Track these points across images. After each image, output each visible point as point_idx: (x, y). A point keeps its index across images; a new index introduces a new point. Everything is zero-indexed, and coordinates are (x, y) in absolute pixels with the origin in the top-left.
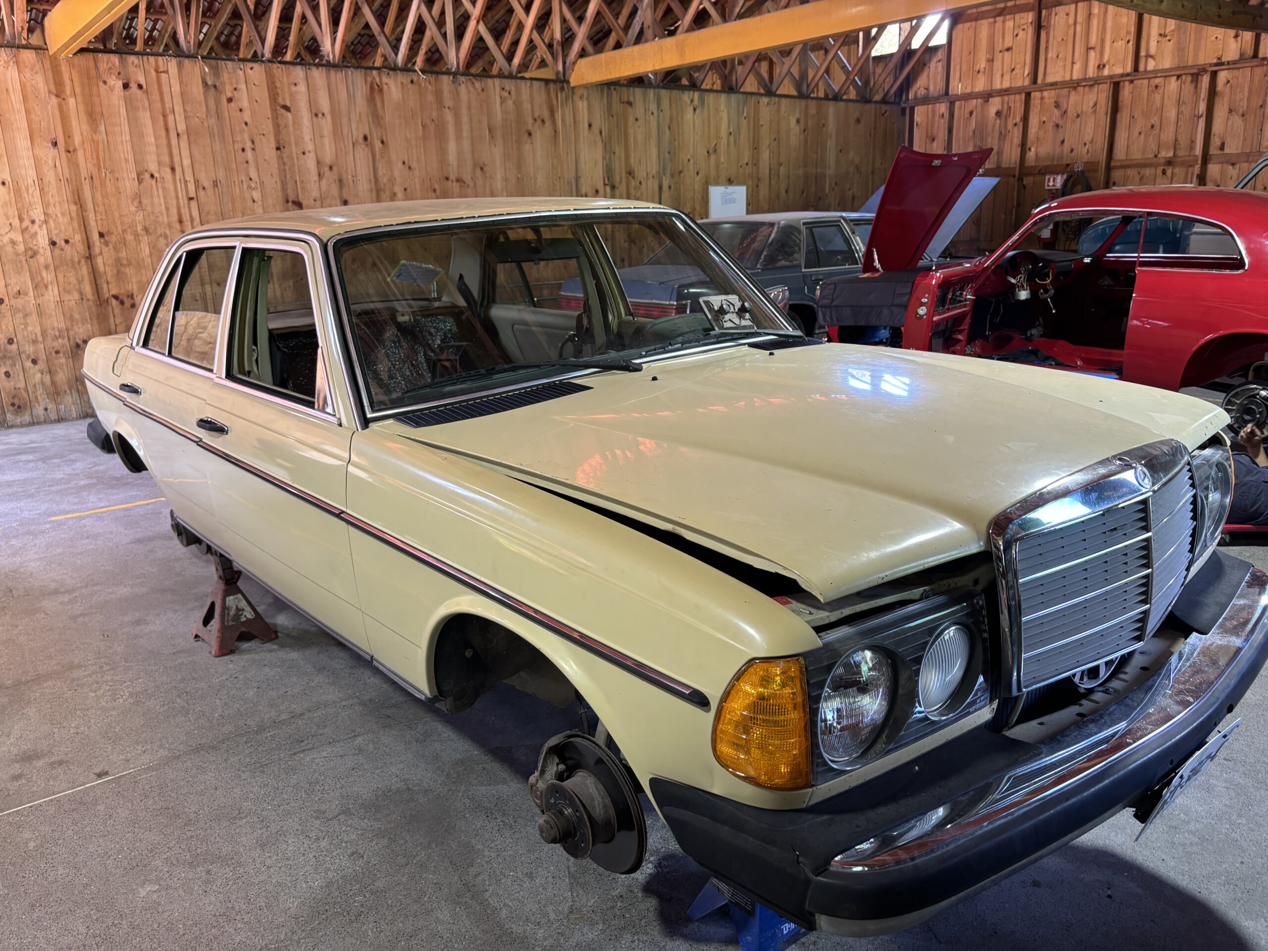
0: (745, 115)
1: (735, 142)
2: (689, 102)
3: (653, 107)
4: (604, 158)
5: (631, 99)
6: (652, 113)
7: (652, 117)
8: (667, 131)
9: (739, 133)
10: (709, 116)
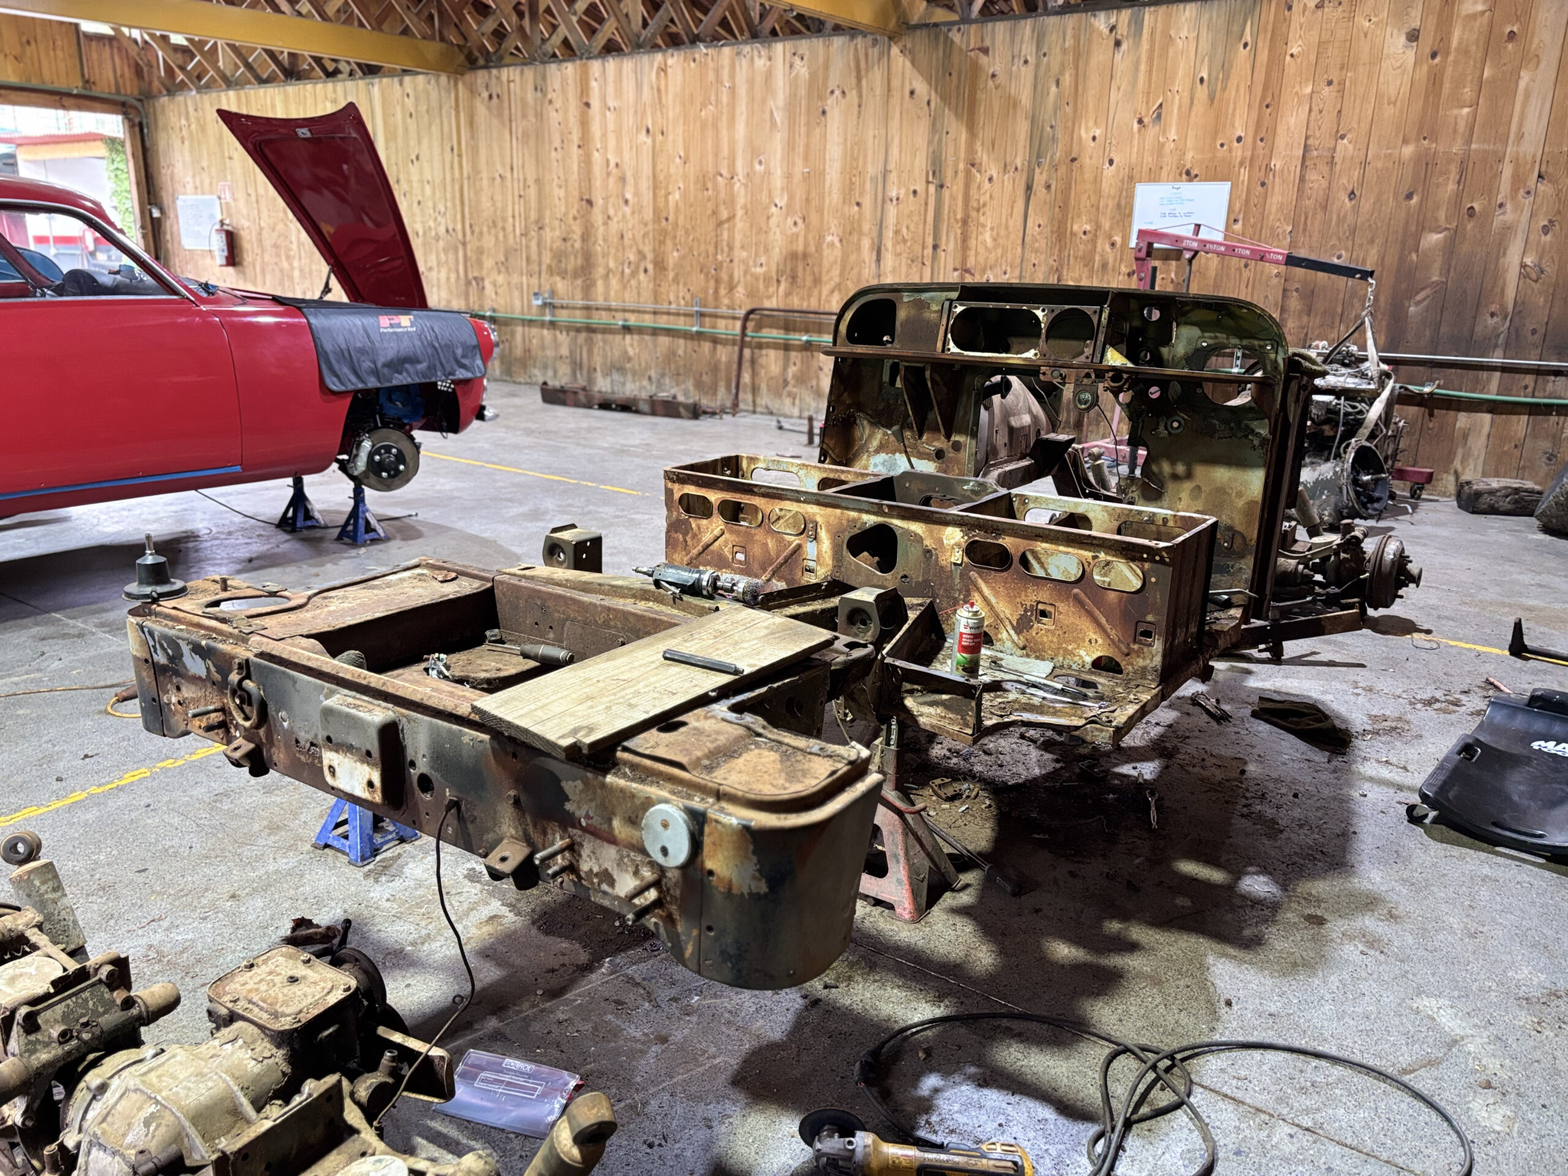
0: (1248, 37)
1: (1212, 98)
2: (1106, 31)
3: (1028, 50)
4: (930, 142)
5: (987, 43)
6: (1026, 62)
7: (1023, 69)
8: (1054, 89)
9: (1226, 78)
10: (1151, 50)
